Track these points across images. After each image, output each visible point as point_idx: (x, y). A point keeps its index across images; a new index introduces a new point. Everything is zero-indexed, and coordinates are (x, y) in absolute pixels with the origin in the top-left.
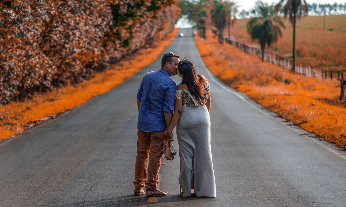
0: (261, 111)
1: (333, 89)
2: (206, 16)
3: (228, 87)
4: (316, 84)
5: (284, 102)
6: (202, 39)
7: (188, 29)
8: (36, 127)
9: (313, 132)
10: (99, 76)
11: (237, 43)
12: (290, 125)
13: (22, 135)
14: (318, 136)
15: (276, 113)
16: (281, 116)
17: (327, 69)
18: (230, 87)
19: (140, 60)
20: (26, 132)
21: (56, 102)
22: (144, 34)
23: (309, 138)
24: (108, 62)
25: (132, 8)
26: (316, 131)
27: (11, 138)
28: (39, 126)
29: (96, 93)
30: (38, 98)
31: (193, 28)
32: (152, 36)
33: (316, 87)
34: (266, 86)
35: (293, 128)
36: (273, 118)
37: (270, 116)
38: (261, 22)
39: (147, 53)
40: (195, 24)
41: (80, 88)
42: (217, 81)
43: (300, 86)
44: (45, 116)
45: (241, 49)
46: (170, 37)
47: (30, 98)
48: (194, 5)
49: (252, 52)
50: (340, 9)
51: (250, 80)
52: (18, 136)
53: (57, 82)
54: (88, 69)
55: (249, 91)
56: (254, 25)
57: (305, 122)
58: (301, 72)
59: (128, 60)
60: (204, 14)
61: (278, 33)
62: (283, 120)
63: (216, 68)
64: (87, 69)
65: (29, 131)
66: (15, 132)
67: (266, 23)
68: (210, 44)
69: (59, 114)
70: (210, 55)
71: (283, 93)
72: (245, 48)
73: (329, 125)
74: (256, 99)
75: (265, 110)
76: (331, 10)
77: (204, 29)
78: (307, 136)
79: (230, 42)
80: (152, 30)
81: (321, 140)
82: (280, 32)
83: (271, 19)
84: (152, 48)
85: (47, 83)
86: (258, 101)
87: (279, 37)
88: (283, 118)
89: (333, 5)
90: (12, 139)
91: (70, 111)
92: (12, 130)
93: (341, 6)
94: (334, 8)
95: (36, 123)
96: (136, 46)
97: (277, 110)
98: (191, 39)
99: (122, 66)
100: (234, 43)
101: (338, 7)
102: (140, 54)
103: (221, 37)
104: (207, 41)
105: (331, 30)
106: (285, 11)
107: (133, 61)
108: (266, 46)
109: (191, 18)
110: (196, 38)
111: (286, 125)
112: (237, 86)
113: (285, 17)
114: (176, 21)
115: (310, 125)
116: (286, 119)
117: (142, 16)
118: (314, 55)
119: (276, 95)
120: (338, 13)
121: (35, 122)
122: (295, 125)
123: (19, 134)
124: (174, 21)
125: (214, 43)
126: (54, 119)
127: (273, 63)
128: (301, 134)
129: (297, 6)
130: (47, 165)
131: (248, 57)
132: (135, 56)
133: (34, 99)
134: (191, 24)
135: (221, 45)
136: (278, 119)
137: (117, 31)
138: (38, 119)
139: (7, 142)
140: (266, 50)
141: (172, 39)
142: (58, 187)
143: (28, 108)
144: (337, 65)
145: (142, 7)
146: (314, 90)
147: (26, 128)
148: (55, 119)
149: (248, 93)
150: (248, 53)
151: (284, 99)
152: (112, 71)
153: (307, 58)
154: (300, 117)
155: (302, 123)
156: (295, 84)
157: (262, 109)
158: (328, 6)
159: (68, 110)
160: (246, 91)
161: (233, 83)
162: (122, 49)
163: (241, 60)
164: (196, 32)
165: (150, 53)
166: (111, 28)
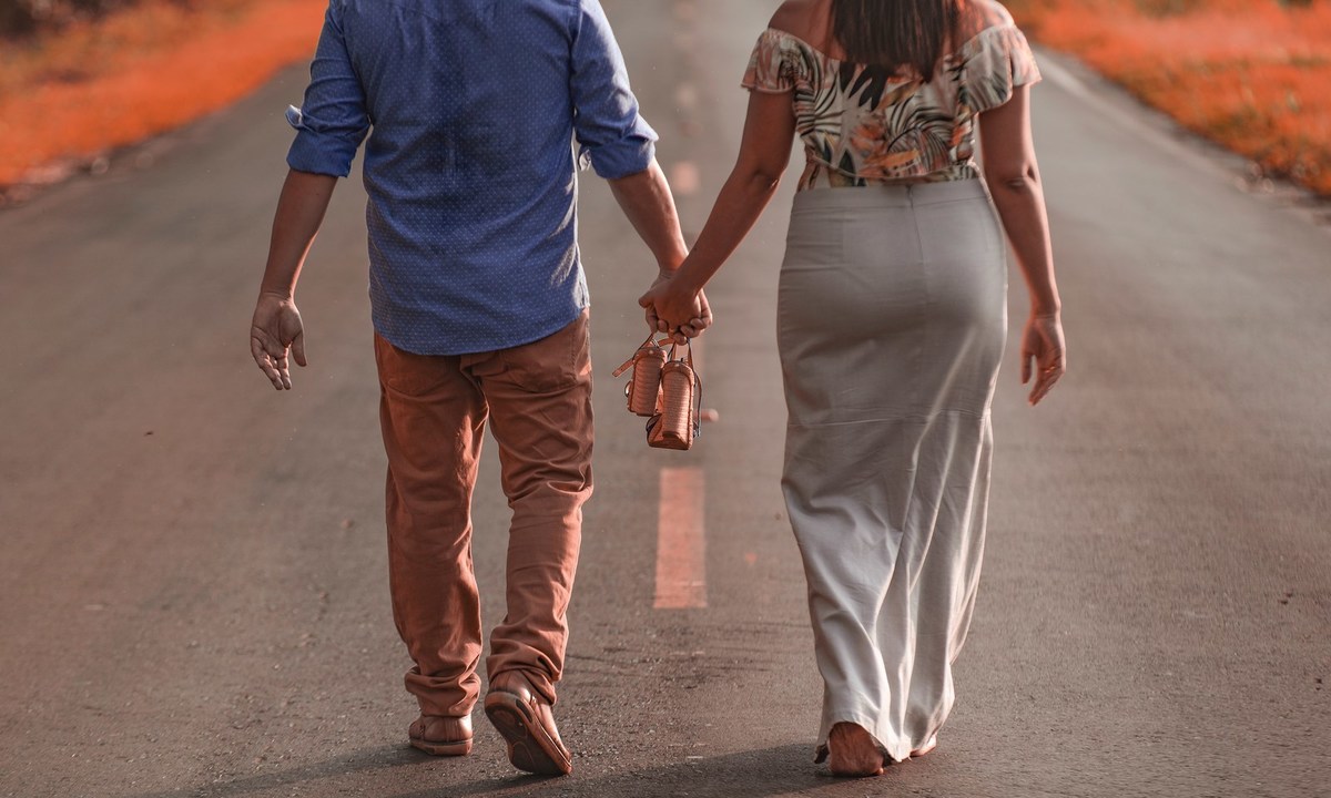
0: (1171, 146)
5: (1292, 99)
15: (1258, 158)
28: (26, 213)
36: (1240, 183)
55: (1099, 42)
69: (120, 152)
71: (1283, 55)
86: (1153, 96)
88: (1295, 184)
97: (1258, 144)
116: (1314, 190)
119: (1246, 64)
136: (1269, 189)
149: (1094, 52)
151: (1291, 85)
160: (1083, 46)
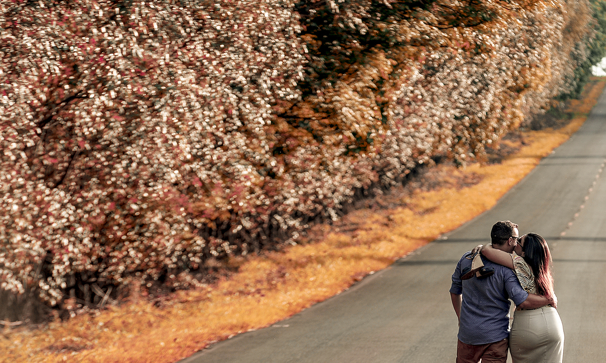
29: (235, 327)
53: (90, 287)
107: (398, 214)
132: (411, 194)
152: (310, 250)
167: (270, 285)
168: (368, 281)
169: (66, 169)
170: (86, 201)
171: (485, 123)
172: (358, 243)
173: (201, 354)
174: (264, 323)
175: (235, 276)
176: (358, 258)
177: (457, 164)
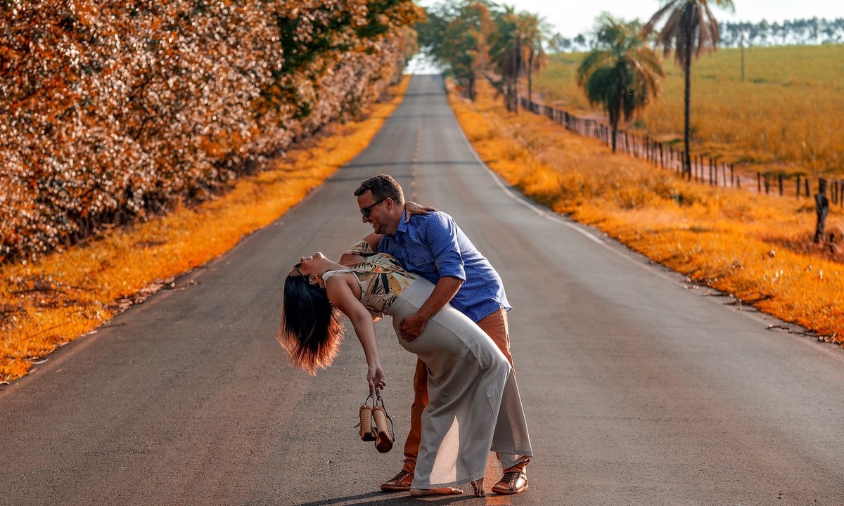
1: (794, 218)
2: (476, 49)
3: (550, 212)
4: (751, 205)
5: (698, 248)
6: (468, 101)
7: (433, 77)
8: (138, 310)
9: (794, 322)
10: (245, 187)
11: (549, 110)
12: (734, 304)
13: (112, 329)
14: (811, 331)
15: (688, 274)
16: (702, 283)
17: (762, 169)
18: (554, 211)
19: (330, 150)
20: (119, 321)
21: (166, 248)
22: (341, 89)
23: (791, 335)
24: (262, 154)
25: (324, 29)
26: (803, 320)
27: (89, 336)
28: (145, 307)
29: (251, 225)
30: (119, 237)
31: (444, 75)
32: (358, 93)
33: (753, 213)
34: (638, 209)
35: (743, 310)
36: (686, 287)
37: (676, 282)
38: (610, 62)
39: (345, 134)
40: (448, 66)
41: (209, 213)
42: (519, 197)
43: (715, 209)
44: (149, 284)
45: (561, 123)
46: (394, 96)
47: (100, 238)
48: (447, 23)
49: (587, 130)
50: (774, 34)
51: (598, 194)
52: (104, 331)
53: (154, 201)
54: (223, 170)
55: (604, 220)
56: (593, 69)
57: (769, 297)
58: (707, 177)
59: (305, 149)
60: (471, 42)
61: (649, 86)
62: (710, 291)
63: (511, 166)
64: (219, 171)
65: (124, 319)
66: (94, 321)
67: (621, 64)
68: (487, 111)
69: (179, 278)
70: (492, 136)
71: (687, 227)
72: (568, 121)
73: (829, 306)
74: (628, 242)
75: (659, 267)
76: (753, 36)
77: (472, 78)
78: (787, 331)
79: (532, 108)
80: (359, 80)
81: (824, 341)
82: (653, 85)
83: (632, 55)
84: (356, 121)
85: (135, 204)
86: (633, 244)
87: (650, 96)
88: (709, 287)
89: (756, 26)
90: (91, 340)
91: (204, 270)
92: (86, 316)
93: (775, 28)
94: (760, 32)
95: (133, 300)
96: (323, 116)
97: (687, 268)
98: (441, 99)
99: (293, 162)
100: (541, 110)
101: (770, 31)
102: (330, 134)
103: (511, 95)
104: (478, 106)
105: (756, 81)
106: (665, 36)
107: (315, 152)
108: (622, 116)
109: (438, 54)
110: (453, 97)
111: (724, 304)
112: (570, 209)
113: (666, 51)
114: (408, 59)
115: (783, 303)
116: (717, 289)
117: (343, 49)
118: (728, 138)
120: (770, 43)
121: (131, 297)
122: (744, 303)
123: (103, 327)
124: (402, 59)
125: (495, 109)
126: (171, 288)
127: (636, 155)
128: (771, 326)
129: (694, 27)
130: (201, 407)
131: (577, 141)
132: (319, 140)
133: (109, 241)
134: (440, 66)
135: (513, 113)
136: (699, 289)
137: (288, 82)
138: (136, 290)
139: (81, 347)
140: (622, 125)
141: (398, 100)
142: (248, 463)
143: (105, 265)
144: (782, 160)
145: (346, 28)
146: (751, 219)
147: (115, 312)
148: (175, 290)
149: (602, 225)
150: (575, 132)
152: (271, 175)
153: (714, 145)
154: (752, 285)
155: (760, 299)
156: (705, 205)
157: (650, 264)
158: (747, 26)
159: (198, 267)
160: (596, 222)
161: (561, 203)
162: (293, 123)
163: (562, 147)
164: (451, 84)
165: (352, 131)
166: (276, 75)
167: (257, 197)
168: (315, 192)
169: (141, 129)
170: (151, 149)
171: (359, 99)
172: (298, 170)
173: (239, 246)
174: (268, 222)
175: (234, 191)
176: (303, 178)
177: (343, 123)
